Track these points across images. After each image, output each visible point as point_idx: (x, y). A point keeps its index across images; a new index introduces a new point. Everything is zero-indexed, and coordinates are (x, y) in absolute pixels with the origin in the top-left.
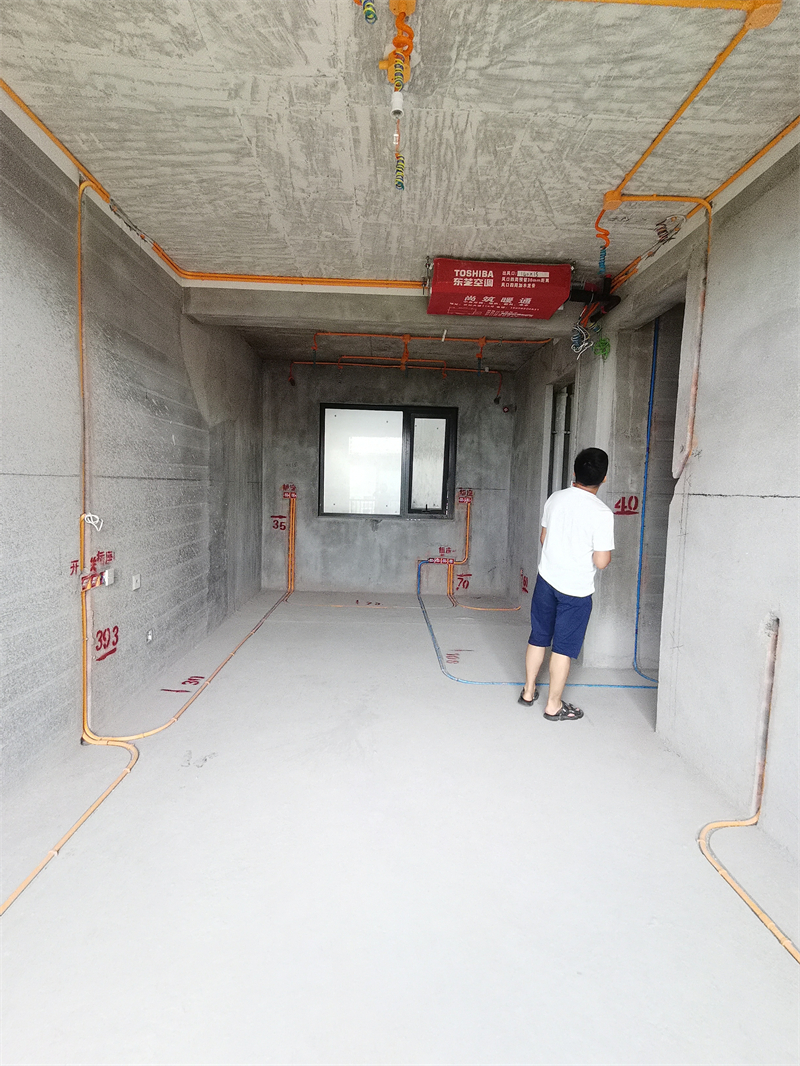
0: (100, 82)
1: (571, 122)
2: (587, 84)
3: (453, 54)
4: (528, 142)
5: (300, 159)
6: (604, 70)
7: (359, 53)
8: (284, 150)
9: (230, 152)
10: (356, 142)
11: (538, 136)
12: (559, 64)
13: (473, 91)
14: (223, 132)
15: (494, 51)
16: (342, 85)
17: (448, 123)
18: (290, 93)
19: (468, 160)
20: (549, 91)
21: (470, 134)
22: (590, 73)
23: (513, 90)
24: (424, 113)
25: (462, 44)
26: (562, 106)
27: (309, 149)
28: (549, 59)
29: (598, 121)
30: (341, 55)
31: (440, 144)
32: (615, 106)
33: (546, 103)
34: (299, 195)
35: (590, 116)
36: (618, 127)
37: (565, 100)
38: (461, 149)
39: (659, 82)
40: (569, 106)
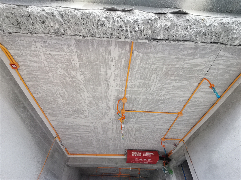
0: (68, 122)
1: (152, 127)
2: (154, 122)
3: (131, 118)
4: (145, 130)
5: (102, 133)
6: (157, 120)
7: (115, 118)
8: (99, 131)
9: (88, 132)
10: (113, 130)
11: (147, 129)
12: (149, 119)
13: (134, 123)
14: (88, 129)
15: (137, 118)
16: (111, 122)
17: (130, 127)
18: (102, 123)
19: (134, 133)
20: (148, 123)
21: (134, 129)
22: (154, 120)
23: (141, 123)
24: (126, 126)
25: (132, 117)
26: (150, 125)
27: (104, 131)
28: (147, 119)
29: (157, 127)
30: (112, 118)
31: (129, 130)
32: (160, 125)
33: (147, 125)
34: (100, 138)
35: (156, 126)
36: (161, 128)
37: (151, 124)
38: (132, 131)
39: (166, 122)
40: (152, 125)
